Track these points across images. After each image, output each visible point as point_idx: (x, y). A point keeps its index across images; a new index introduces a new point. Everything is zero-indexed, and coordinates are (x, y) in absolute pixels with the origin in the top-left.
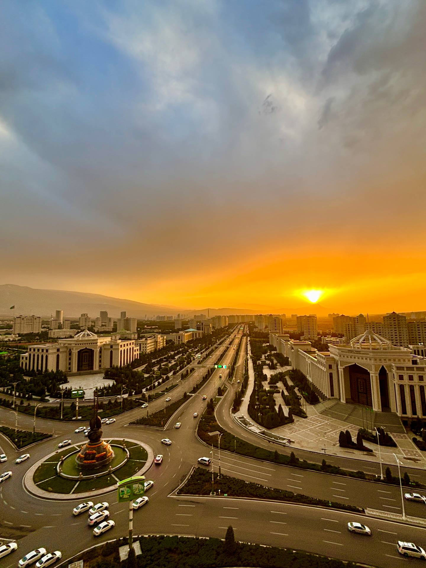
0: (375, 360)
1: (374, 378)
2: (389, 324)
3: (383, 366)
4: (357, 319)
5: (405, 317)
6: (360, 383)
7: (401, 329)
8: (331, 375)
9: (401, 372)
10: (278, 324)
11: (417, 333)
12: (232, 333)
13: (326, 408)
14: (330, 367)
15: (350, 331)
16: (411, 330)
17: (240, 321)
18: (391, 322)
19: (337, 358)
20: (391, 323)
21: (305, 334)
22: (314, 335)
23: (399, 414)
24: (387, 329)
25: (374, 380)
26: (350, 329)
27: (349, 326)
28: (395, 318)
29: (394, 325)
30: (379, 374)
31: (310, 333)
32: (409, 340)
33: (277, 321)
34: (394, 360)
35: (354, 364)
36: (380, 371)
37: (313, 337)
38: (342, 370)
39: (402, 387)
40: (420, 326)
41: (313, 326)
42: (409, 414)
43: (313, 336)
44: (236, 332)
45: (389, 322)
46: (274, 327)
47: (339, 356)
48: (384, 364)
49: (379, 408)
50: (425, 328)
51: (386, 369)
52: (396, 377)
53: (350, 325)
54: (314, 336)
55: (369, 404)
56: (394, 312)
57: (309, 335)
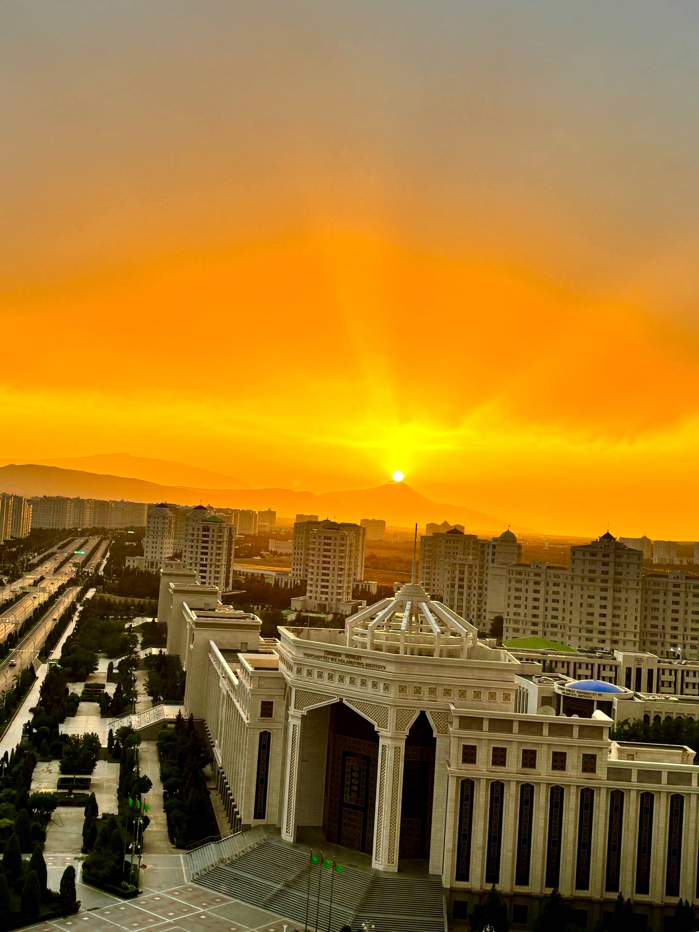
0: (402, 689)
1: (390, 754)
2: (586, 573)
3: (423, 713)
4: (494, 547)
5: (640, 554)
6: (352, 771)
7: (623, 595)
8: (265, 740)
9: (471, 736)
10: (215, 545)
11: (669, 612)
12: (31, 568)
13: (222, 861)
14: (267, 709)
15: (465, 590)
16: (654, 600)
17: (88, 522)
18: (593, 568)
19: (290, 677)
20: (594, 571)
21: (308, 588)
22: (339, 594)
23: (447, 881)
24: (577, 589)
25: (389, 764)
26: (465, 584)
27: (462, 572)
28: (608, 556)
29: (602, 581)
30: (408, 742)
31: (327, 587)
32: (642, 633)
33: (210, 533)
34: (462, 694)
35: (335, 700)
36: (411, 730)
37: (334, 602)
38: (298, 723)
39: (467, 787)
40: (682, 588)
41: (340, 563)
42: (477, 879)
43: (335, 597)
44: (49, 566)
45: (588, 567)
46: (200, 556)
47: (295, 670)
48: (426, 703)
49: (390, 861)
50: (695, 596)
51: (432, 723)
52: (456, 753)
53: (466, 569)
54: (339, 600)
55: (365, 846)
56: (608, 536)
57: (322, 593)
